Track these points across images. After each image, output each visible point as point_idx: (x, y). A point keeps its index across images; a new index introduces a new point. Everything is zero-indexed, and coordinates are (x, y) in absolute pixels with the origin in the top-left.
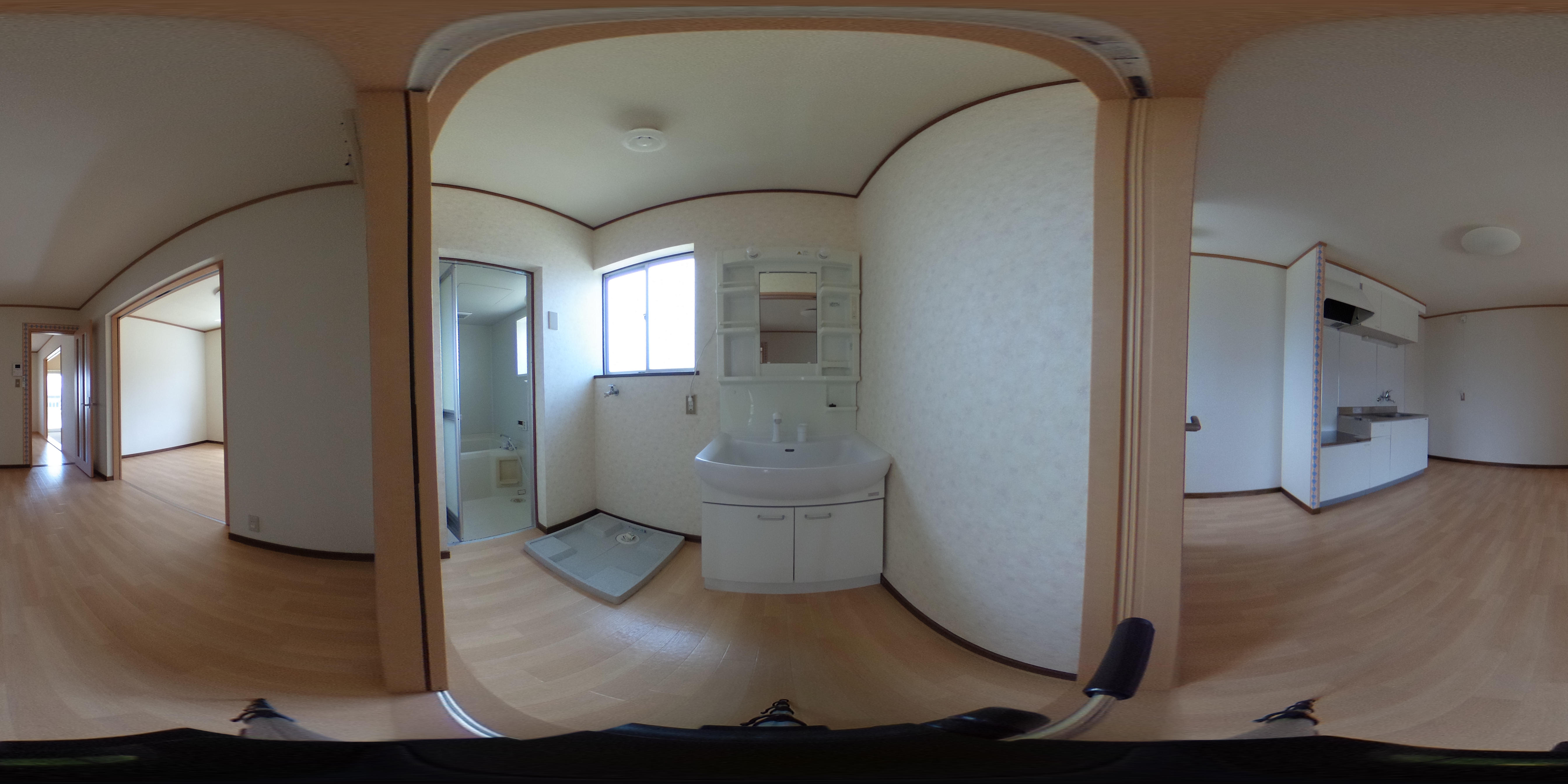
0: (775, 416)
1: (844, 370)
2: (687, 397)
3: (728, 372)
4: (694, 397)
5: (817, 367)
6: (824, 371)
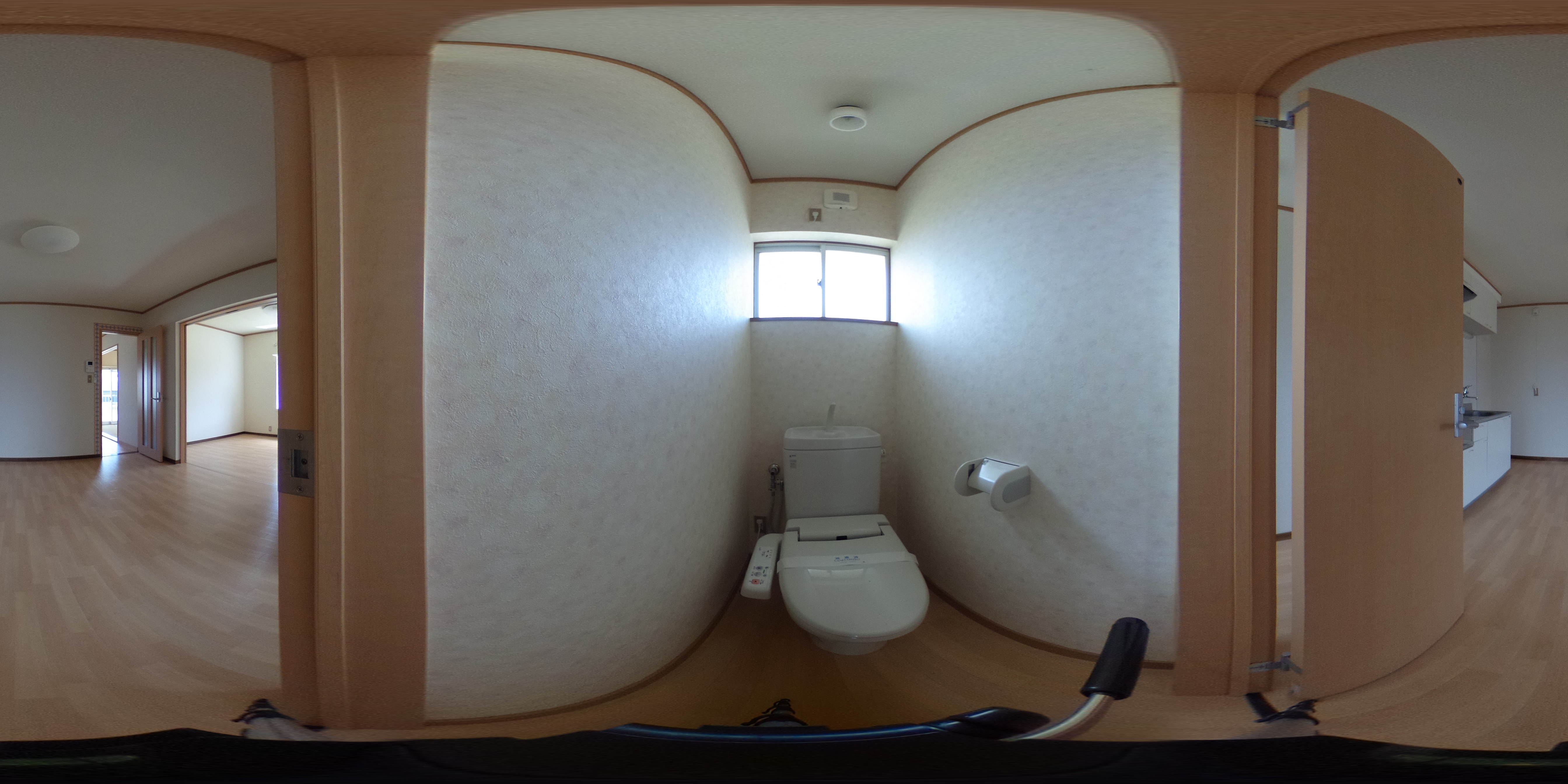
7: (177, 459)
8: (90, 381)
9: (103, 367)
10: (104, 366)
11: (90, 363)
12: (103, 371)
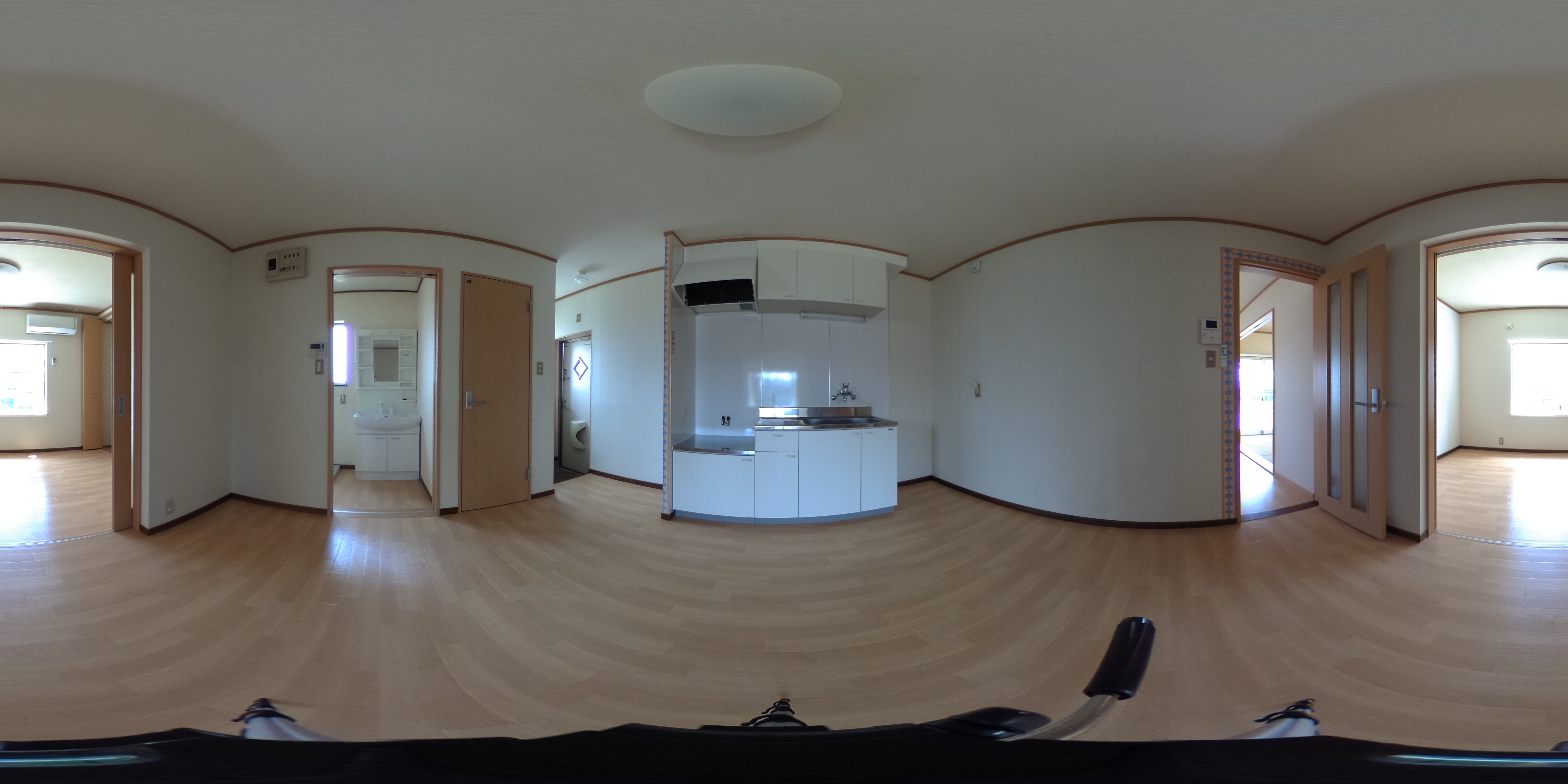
0: (381, 402)
1: (410, 384)
2: (341, 396)
3: (361, 385)
4: (344, 396)
5: (398, 383)
6: (402, 385)
7: (1422, 531)
8: (1211, 364)
9: (1241, 355)
10: (1243, 353)
11: (1211, 324)
12: (1243, 362)
